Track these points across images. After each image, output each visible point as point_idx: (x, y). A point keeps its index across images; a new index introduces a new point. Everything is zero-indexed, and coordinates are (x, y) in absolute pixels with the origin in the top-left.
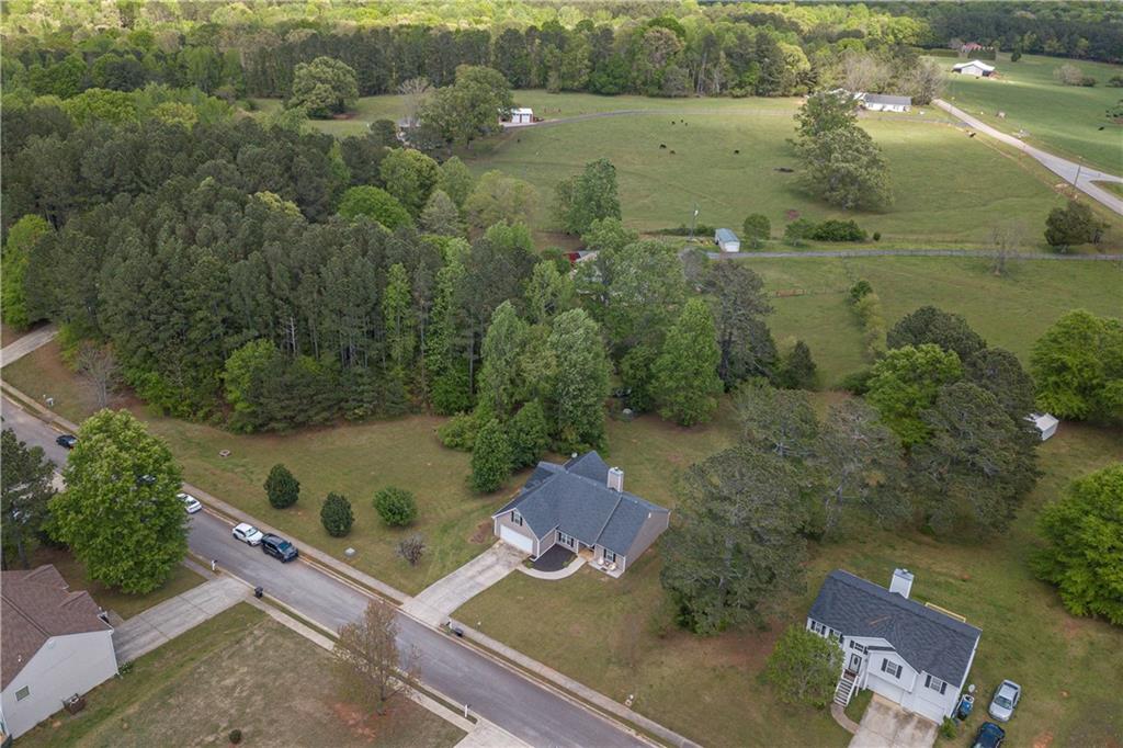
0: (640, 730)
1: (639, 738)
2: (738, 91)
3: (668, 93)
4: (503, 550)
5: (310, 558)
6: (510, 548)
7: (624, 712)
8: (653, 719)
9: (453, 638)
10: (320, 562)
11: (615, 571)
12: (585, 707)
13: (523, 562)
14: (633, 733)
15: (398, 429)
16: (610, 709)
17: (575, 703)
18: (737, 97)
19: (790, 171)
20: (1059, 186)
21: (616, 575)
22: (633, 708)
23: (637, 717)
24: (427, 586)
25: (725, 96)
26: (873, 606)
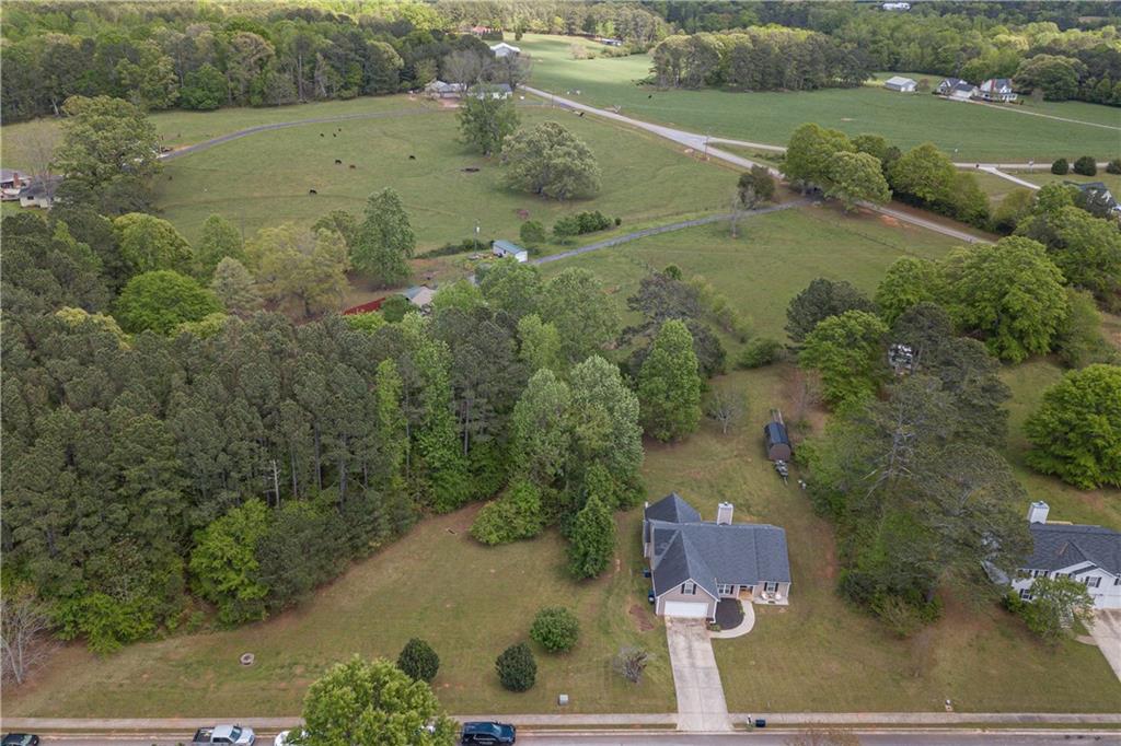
0: (983, 726)
1: (987, 732)
2: (345, 93)
3: (274, 102)
4: (680, 627)
5: (526, 727)
6: (682, 620)
7: (956, 718)
8: (977, 712)
9: (760, 731)
10: (542, 727)
11: (781, 599)
12: (926, 731)
13: (708, 628)
14: (979, 731)
15: (413, 547)
16: (944, 721)
17: (915, 732)
18: (347, 99)
19: (477, 170)
20: (686, 151)
21: (786, 602)
22: (956, 710)
23: (967, 716)
24: (675, 695)
25: (333, 99)
26: (1052, 539)
